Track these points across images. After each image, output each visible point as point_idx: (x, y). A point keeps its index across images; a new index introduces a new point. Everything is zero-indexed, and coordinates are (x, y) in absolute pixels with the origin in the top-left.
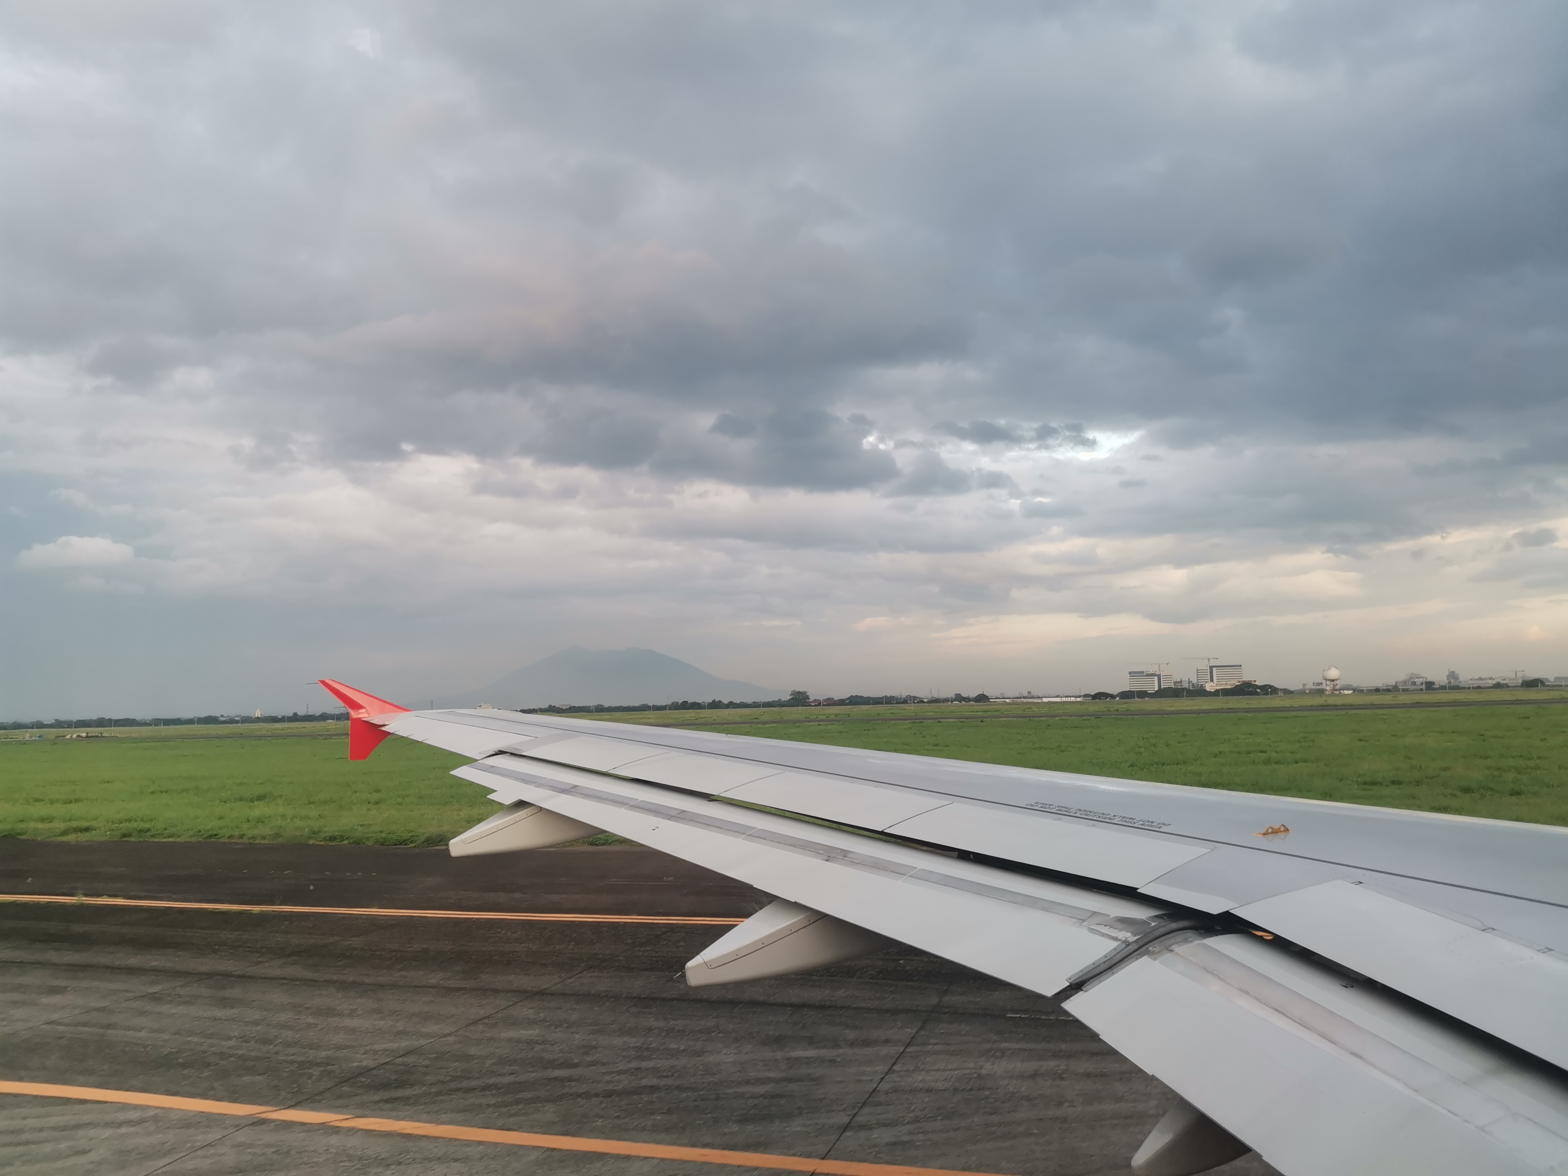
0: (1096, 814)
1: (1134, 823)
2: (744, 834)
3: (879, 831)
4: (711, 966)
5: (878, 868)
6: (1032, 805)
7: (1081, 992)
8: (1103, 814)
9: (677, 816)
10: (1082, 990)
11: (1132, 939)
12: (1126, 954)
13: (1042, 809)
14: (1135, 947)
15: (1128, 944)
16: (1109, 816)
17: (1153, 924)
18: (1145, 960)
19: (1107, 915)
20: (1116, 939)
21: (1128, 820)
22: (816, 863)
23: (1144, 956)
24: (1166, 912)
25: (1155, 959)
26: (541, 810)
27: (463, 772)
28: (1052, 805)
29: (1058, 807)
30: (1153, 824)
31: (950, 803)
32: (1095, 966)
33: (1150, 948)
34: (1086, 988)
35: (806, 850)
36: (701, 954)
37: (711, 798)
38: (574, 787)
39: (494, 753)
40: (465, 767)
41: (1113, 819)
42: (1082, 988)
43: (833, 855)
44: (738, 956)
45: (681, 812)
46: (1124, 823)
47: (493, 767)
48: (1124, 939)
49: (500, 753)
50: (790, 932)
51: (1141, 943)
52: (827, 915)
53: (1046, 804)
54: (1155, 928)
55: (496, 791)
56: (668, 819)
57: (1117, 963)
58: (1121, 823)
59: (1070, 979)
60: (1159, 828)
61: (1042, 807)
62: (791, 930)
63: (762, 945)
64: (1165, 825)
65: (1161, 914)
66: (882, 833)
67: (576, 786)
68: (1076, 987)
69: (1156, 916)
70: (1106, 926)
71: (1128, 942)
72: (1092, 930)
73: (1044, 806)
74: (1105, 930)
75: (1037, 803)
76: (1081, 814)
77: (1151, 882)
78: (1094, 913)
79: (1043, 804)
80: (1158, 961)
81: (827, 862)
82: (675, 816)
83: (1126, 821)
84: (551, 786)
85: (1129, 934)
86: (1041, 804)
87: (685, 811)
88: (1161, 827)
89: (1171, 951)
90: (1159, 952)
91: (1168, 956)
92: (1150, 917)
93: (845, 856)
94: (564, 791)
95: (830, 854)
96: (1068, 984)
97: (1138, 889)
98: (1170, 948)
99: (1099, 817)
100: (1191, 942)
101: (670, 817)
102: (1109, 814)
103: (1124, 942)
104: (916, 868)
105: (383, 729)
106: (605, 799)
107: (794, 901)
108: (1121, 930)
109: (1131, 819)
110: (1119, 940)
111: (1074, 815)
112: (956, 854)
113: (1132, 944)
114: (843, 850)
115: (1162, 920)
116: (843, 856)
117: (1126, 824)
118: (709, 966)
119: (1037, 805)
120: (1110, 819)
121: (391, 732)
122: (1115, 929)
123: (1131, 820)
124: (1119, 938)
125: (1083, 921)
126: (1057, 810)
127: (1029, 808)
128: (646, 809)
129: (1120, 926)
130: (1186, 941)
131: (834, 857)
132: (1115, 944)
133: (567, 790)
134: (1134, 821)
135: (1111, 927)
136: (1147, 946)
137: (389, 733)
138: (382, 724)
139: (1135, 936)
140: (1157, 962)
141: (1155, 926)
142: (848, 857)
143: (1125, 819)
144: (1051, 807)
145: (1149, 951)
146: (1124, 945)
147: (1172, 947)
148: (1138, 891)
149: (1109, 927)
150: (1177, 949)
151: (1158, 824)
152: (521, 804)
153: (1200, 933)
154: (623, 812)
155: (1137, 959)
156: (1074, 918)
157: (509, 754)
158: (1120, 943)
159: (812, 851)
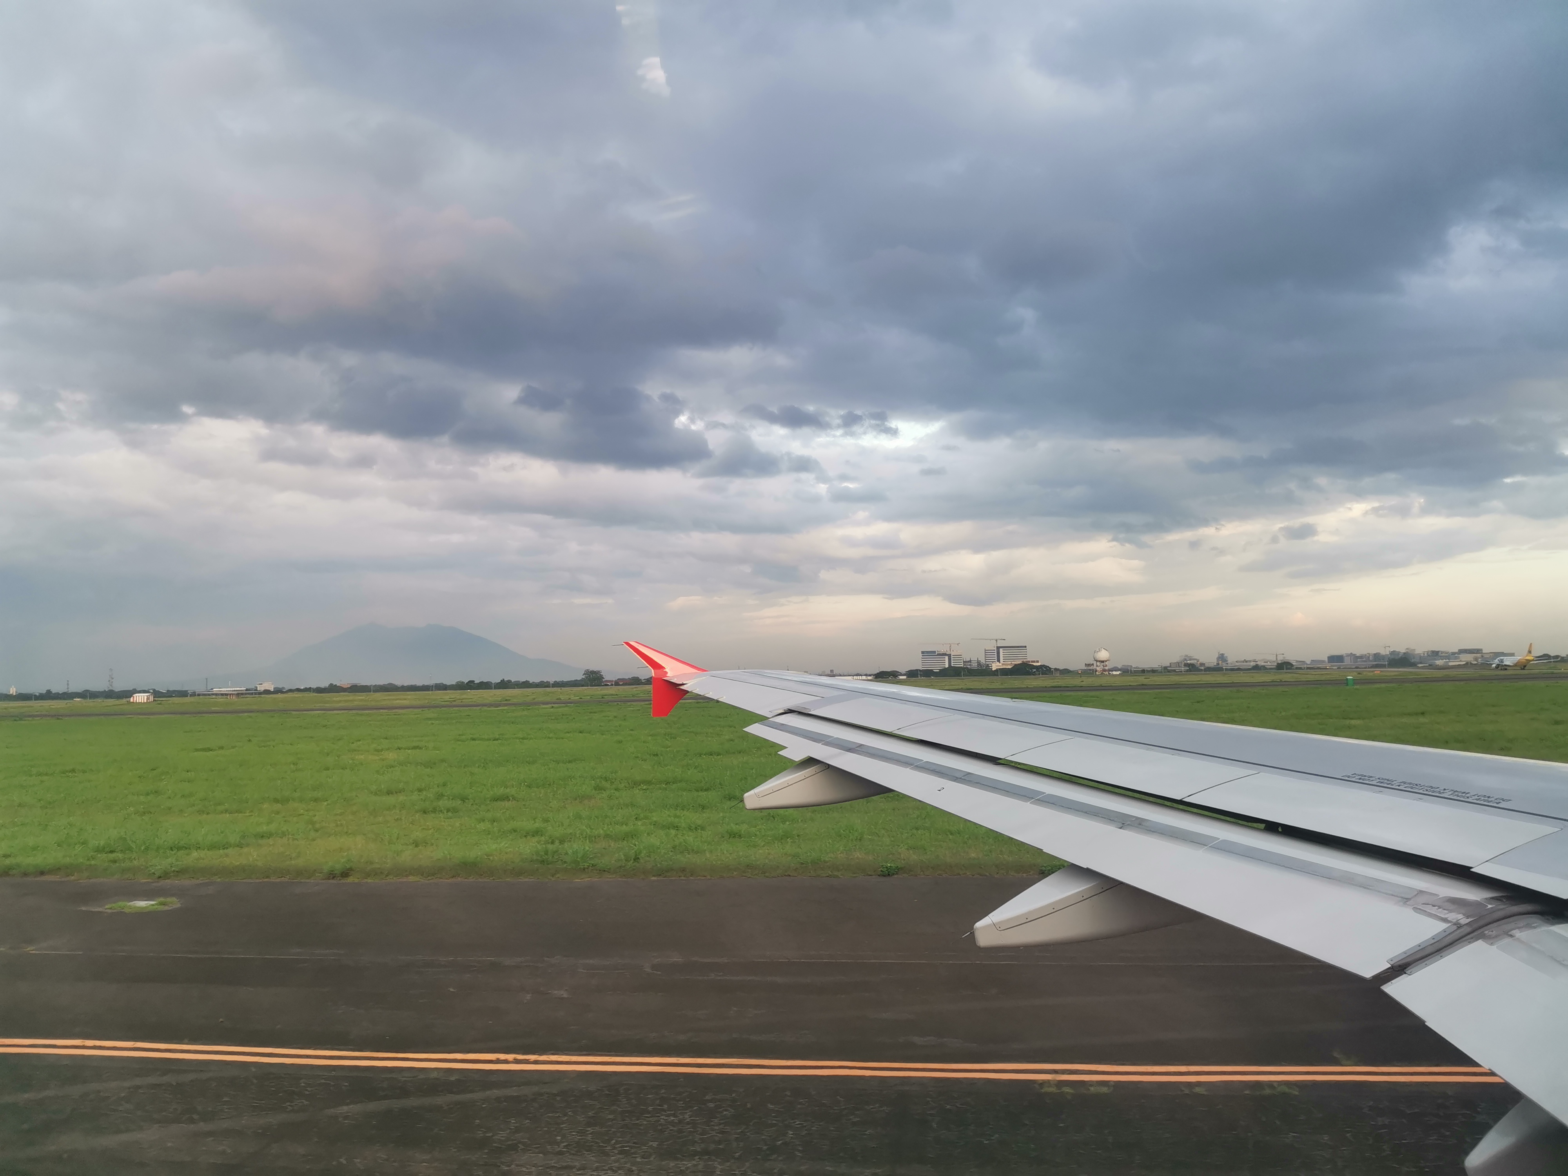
0: (1422, 788)
1: (1468, 797)
2: (1033, 798)
3: (1177, 800)
4: (1000, 927)
5: (1177, 838)
6: (1349, 777)
7: (1404, 975)
8: (1432, 787)
9: (962, 778)
10: (1405, 973)
11: (1464, 921)
12: (1457, 937)
13: (1361, 781)
14: (1469, 929)
15: (1459, 926)
16: (1438, 790)
17: (1490, 906)
18: (1480, 943)
19: (1436, 895)
20: (1445, 920)
21: (1460, 794)
22: (1110, 830)
23: (1479, 939)
24: (1504, 895)
25: (1492, 944)
26: (828, 768)
27: (755, 729)
28: (1371, 777)
29: (1379, 779)
30: (1490, 799)
31: (1257, 772)
32: (1421, 948)
33: (1486, 932)
34: (1410, 971)
35: (1098, 816)
36: (989, 915)
37: (998, 761)
38: (860, 746)
39: (783, 711)
40: (757, 724)
41: (1443, 793)
42: (1405, 970)
43: (1129, 823)
44: (1027, 920)
45: (968, 774)
46: (1455, 798)
47: (783, 724)
48: (1455, 921)
49: (789, 711)
50: (1082, 899)
51: (1475, 926)
52: (1121, 883)
53: (1365, 776)
54: (1492, 911)
55: (787, 748)
56: (954, 781)
57: (1443, 948)
58: (1452, 797)
59: (1392, 960)
60: (1497, 803)
61: (1360, 779)
62: (1083, 896)
63: (1054, 910)
64: (1504, 801)
65: (1500, 896)
66: (1181, 802)
67: (861, 745)
68: (1398, 970)
69: (1492, 898)
70: (1434, 906)
71: (1459, 924)
72: (1416, 909)
73: (1363, 778)
74: (1434, 910)
75: (1355, 774)
76: (1405, 787)
77: (1487, 861)
78: (1421, 892)
79: (1362, 775)
80: (1496, 946)
81: (1121, 830)
82: (960, 778)
83: (1458, 796)
84: (836, 744)
85: (1460, 916)
86: (1359, 776)
87: (970, 773)
88: (1500, 802)
89: (1511, 936)
90: (1496, 937)
91: (1507, 941)
92: (1486, 899)
93: (1140, 824)
94: (851, 749)
95: (1124, 822)
96: (1390, 966)
97: (1471, 868)
98: (1510, 933)
99: (1427, 790)
100: (1535, 928)
101: (956, 779)
102: (1438, 788)
103: (1455, 924)
104: (1219, 839)
105: (682, 687)
106: (890, 759)
107: (1085, 867)
108: (1450, 911)
109: (1464, 793)
110: (1450, 922)
111: (1397, 787)
112: (1263, 826)
113: (1465, 927)
114: (1137, 818)
115: (1499, 903)
116: (1139, 824)
117: (1458, 798)
118: (998, 928)
119: (1355, 777)
120: (1440, 793)
121: (689, 690)
122: (1444, 909)
123: (1464, 795)
124: (1449, 919)
125: (1408, 899)
126: (1378, 782)
127: (1346, 779)
128: (932, 770)
129: (1452, 907)
130: (1529, 926)
131: (1128, 825)
132: (1444, 926)
133: (854, 749)
134: (1467, 795)
135: (1440, 907)
136: (1482, 930)
137: (687, 692)
138: (681, 683)
139: (1468, 918)
140: (1494, 947)
141: (1492, 908)
142: (1143, 825)
143: (1456, 793)
144: (1371, 779)
145: (1485, 934)
146: (1455, 927)
147: (1513, 932)
148: (1472, 870)
149: (1437, 907)
150: (1517, 933)
151: (1496, 799)
152: (810, 762)
153: (1548, 919)
154: (908, 772)
155: (1470, 943)
156: (1397, 896)
157: (797, 713)
158: (1450, 924)
159: (1105, 818)
